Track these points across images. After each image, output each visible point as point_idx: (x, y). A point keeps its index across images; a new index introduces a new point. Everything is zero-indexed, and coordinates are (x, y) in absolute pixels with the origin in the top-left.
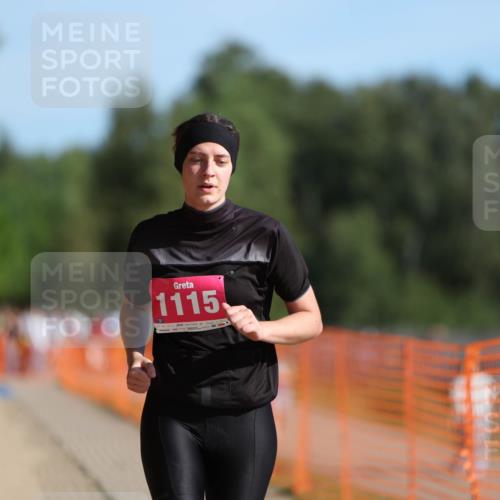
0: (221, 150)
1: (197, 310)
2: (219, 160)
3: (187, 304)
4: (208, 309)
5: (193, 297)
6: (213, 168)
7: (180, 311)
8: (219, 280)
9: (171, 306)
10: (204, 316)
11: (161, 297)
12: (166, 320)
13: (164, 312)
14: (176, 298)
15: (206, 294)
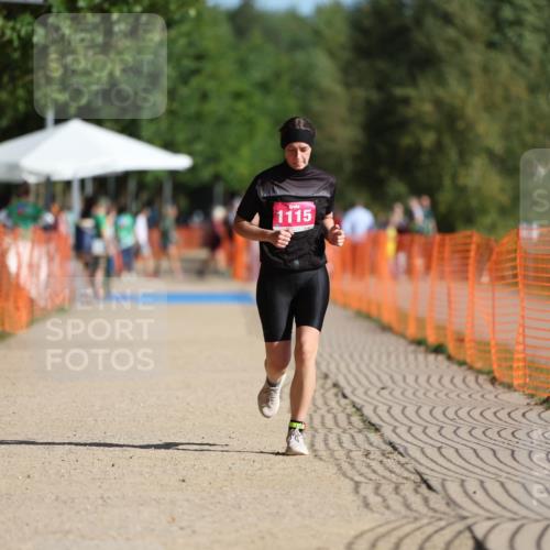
0: (304, 145)
1: (299, 220)
2: (303, 150)
3: (294, 217)
4: (305, 220)
5: (298, 213)
6: (300, 154)
7: (290, 220)
8: (310, 204)
9: (285, 217)
10: (302, 223)
11: (281, 213)
12: (281, 225)
13: (281, 220)
14: (290, 214)
15: (305, 211)
